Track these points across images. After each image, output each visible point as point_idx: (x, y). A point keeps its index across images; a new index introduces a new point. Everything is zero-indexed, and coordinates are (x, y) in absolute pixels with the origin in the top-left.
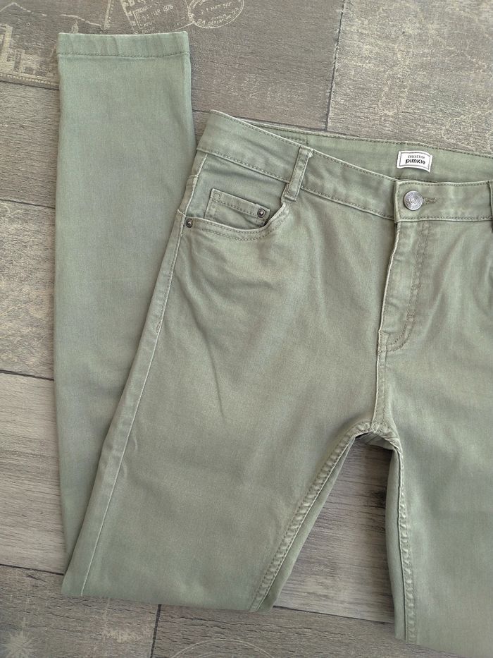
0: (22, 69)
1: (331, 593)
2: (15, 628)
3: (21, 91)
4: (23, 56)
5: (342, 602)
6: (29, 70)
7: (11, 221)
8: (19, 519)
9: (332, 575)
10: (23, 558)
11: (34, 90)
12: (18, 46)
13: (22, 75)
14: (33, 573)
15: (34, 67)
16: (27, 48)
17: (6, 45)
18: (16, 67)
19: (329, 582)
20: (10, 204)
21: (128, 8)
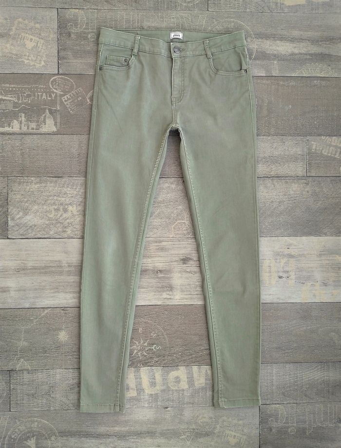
0: (30, 128)
1: (172, 297)
2: (61, 329)
3: (31, 137)
4: (30, 124)
5: (177, 299)
6: (33, 129)
7: (35, 184)
8: (56, 290)
9: (171, 290)
10: (59, 304)
11: (35, 135)
12: (27, 120)
13: (31, 131)
14: (64, 309)
15: (34, 127)
16: (31, 121)
17: (23, 121)
18: (28, 128)
19: (171, 293)
20: (34, 178)
21: (65, 101)
